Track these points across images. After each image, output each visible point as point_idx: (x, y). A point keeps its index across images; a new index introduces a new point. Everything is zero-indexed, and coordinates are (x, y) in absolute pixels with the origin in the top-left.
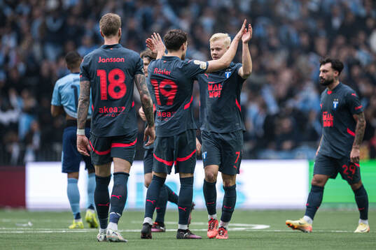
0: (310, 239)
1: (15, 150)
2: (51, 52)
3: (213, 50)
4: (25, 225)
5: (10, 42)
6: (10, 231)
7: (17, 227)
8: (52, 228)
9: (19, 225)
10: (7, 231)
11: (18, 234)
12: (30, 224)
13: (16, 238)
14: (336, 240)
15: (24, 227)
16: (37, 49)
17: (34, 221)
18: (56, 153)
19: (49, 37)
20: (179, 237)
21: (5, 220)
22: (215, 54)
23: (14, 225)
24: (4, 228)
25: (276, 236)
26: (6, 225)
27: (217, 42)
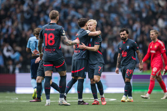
0: (133, 105)
1: (11, 68)
2: (26, 27)
3: (89, 25)
4: (15, 99)
5: (9, 23)
6: (9, 101)
7: (11, 100)
8: (26, 100)
9: (13, 99)
10: (7, 101)
11: (12, 103)
12: (17, 98)
13: (11, 104)
14: (144, 105)
15: (15, 100)
16: (20, 26)
17: (18, 97)
18: (28, 69)
19: (25, 21)
20: (79, 104)
21: (7, 97)
22: (90, 27)
23: (10, 99)
24: (6, 100)
25: (119, 103)
26: (7, 99)
27: (90, 22)
